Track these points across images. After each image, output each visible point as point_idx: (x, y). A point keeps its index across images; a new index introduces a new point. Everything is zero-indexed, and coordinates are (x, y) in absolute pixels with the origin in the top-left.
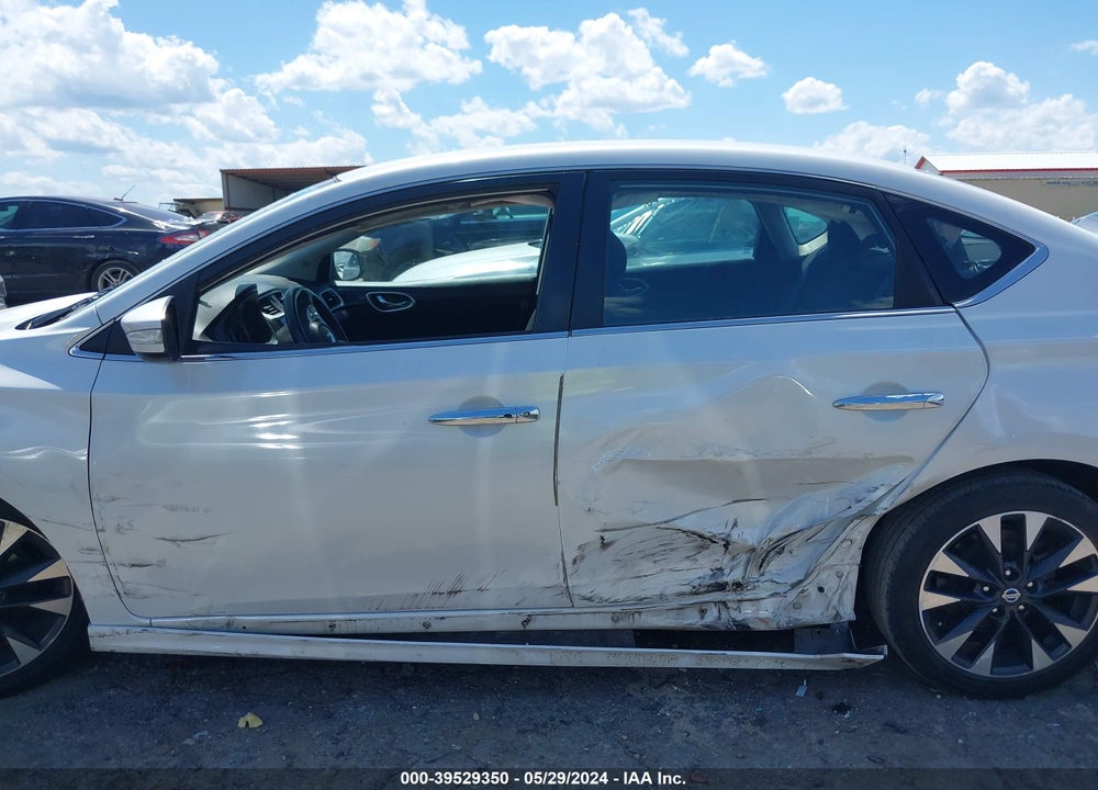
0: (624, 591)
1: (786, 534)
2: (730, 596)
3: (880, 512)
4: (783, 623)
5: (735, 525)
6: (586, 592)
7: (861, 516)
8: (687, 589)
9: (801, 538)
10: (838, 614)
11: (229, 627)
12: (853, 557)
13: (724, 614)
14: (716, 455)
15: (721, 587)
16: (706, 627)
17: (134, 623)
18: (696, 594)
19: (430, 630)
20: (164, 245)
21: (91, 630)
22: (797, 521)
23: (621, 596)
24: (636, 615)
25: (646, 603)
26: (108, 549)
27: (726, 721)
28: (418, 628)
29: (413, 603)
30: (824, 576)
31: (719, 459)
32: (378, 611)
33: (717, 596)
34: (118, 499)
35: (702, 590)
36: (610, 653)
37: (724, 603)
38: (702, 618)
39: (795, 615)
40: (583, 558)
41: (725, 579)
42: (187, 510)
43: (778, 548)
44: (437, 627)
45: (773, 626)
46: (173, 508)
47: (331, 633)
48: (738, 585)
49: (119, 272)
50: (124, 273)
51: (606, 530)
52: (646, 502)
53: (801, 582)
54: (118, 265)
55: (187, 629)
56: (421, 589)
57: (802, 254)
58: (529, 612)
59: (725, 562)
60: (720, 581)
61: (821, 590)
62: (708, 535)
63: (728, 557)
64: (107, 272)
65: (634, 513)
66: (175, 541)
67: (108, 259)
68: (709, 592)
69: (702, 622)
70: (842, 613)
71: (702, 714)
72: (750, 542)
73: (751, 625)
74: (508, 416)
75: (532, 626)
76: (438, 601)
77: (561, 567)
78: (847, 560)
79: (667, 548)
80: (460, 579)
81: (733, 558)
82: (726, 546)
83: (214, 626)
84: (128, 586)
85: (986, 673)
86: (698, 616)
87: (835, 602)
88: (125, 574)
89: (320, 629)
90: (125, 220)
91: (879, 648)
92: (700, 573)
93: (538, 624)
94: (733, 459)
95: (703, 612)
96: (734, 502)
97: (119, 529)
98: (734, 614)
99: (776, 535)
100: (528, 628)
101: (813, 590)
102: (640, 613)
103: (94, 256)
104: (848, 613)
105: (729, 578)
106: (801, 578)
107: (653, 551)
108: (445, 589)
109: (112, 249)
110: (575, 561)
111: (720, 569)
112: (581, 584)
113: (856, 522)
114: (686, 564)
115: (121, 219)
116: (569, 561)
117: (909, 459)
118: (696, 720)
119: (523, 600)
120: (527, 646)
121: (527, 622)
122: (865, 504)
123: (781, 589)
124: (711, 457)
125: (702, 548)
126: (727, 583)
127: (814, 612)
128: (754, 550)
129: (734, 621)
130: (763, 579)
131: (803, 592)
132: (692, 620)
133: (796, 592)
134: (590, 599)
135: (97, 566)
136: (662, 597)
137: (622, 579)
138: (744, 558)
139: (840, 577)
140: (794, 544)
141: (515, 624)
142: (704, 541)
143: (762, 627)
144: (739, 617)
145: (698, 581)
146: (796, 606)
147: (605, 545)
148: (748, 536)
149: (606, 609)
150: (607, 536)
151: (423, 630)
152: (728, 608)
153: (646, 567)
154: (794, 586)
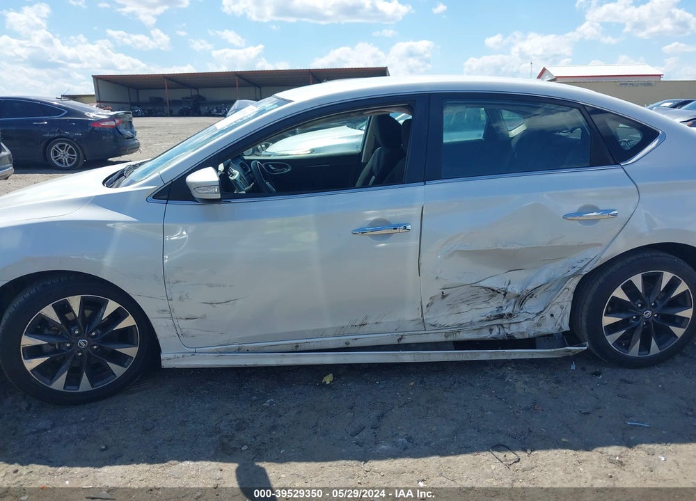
0: (452, 320)
1: (535, 287)
2: (505, 321)
3: (584, 273)
4: (532, 334)
5: (509, 283)
6: (432, 322)
7: (574, 275)
8: (484, 318)
9: (542, 289)
10: (561, 328)
11: (239, 351)
12: (569, 297)
13: (502, 331)
14: (504, 246)
15: (501, 316)
16: (494, 338)
17: (185, 351)
18: (489, 320)
19: (349, 346)
20: (94, 128)
21: (162, 356)
22: (541, 279)
23: (451, 323)
24: (458, 334)
25: (464, 326)
26: (174, 309)
27: (541, 382)
28: (343, 345)
29: (340, 332)
30: (553, 308)
31: (505, 248)
32: (321, 337)
33: (499, 321)
34: (180, 282)
35: (492, 318)
36: (445, 353)
37: (502, 325)
38: (491, 333)
39: (538, 330)
40: (432, 304)
41: (504, 312)
42: (219, 286)
43: (531, 294)
44: (353, 344)
45: (527, 336)
46: (211, 286)
47: (297, 350)
48: (510, 315)
49: (64, 146)
50: (68, 146)
51: (445, 289)
52: (466, 273)
53: (542, 312)
54: (62, 141)
55: (215, 353)
56: (345, 324)
57: (510, 136)
58: (402, 334)
59: (504, 303)
60: (501, 313)
61: (552, 315)
62: (496, 289)
63: (505, 300)
64: (56, 146)
65: (459, 279)
66: (212, 304)
67: (57, 137)
68: (494, 319)
69: (491, 336)
70: (563, 328)
71: (527, 380)
72: (517, 292)
73: (515, 336)
74: (395, 229)
75: (403, 342)
76: (354, 330)
77: (420, 309)
78: (565, 300)
79: (475, 297)
80: (366, 318)
81: (508, 301)
82: (505, 295)
83: (230, 351)
84: (184, 331)
85: (637, 355)
86: (489, 333)
87: (559, 321)
88: (182, 324)
89: (290, 348)
90: (66, 112)
91: (584, 344)
92: (491, 309)
93: (407, 340)
94: (513, 248)
95: (491, 330)
96: (510, 271)
97: (180, 298)
98: (507, 331)
99: (530, 287)
100: (400, 343)
101: (547, 316)
102: (459, 332)
103: (47, 135)
104: (566, 327)
105: (506, 311)
106: (542, 310)
107: (469, 298)
108: (358, 323)
109: (59, 132)
110: (428, 306)
111: (501, 307)
112: (430, 318)
113: (571, 279)
114: (485, 305)
115: (64, 112)
116: (424, 305)
117: (599, 245)
118: (526, 383)
119: (399, 327)
120: (401, 352)
121: (400, 339)
122: (577, 269)
123: (531, 317)
124: (501, 247)
125: (493, 296)
126: (504, 314)
127: (549, 327)
128: (519, 296)
129: (507, 334)
130: (522, 311)
131: (543, 317)
132: (486, 335)
133: (539, 317)
134: (434, 325)
135: (167, 320)
136: (471, 323)
137: (451, 314)
138: (513, 301)
139: (562, 309)
140: (538, 293)
141: (394, 341)
142: (494, 292)
143: (521, 337)
144: (509, 332)
145: (490, 314)
146: (539, 325)
147: (444, 296)
148: (515, 289)
149: (442, 331)
150: (446, 292)
151: (345, 346)
152: (504, 328)
153: (464, 307)
154: (537, 314)
